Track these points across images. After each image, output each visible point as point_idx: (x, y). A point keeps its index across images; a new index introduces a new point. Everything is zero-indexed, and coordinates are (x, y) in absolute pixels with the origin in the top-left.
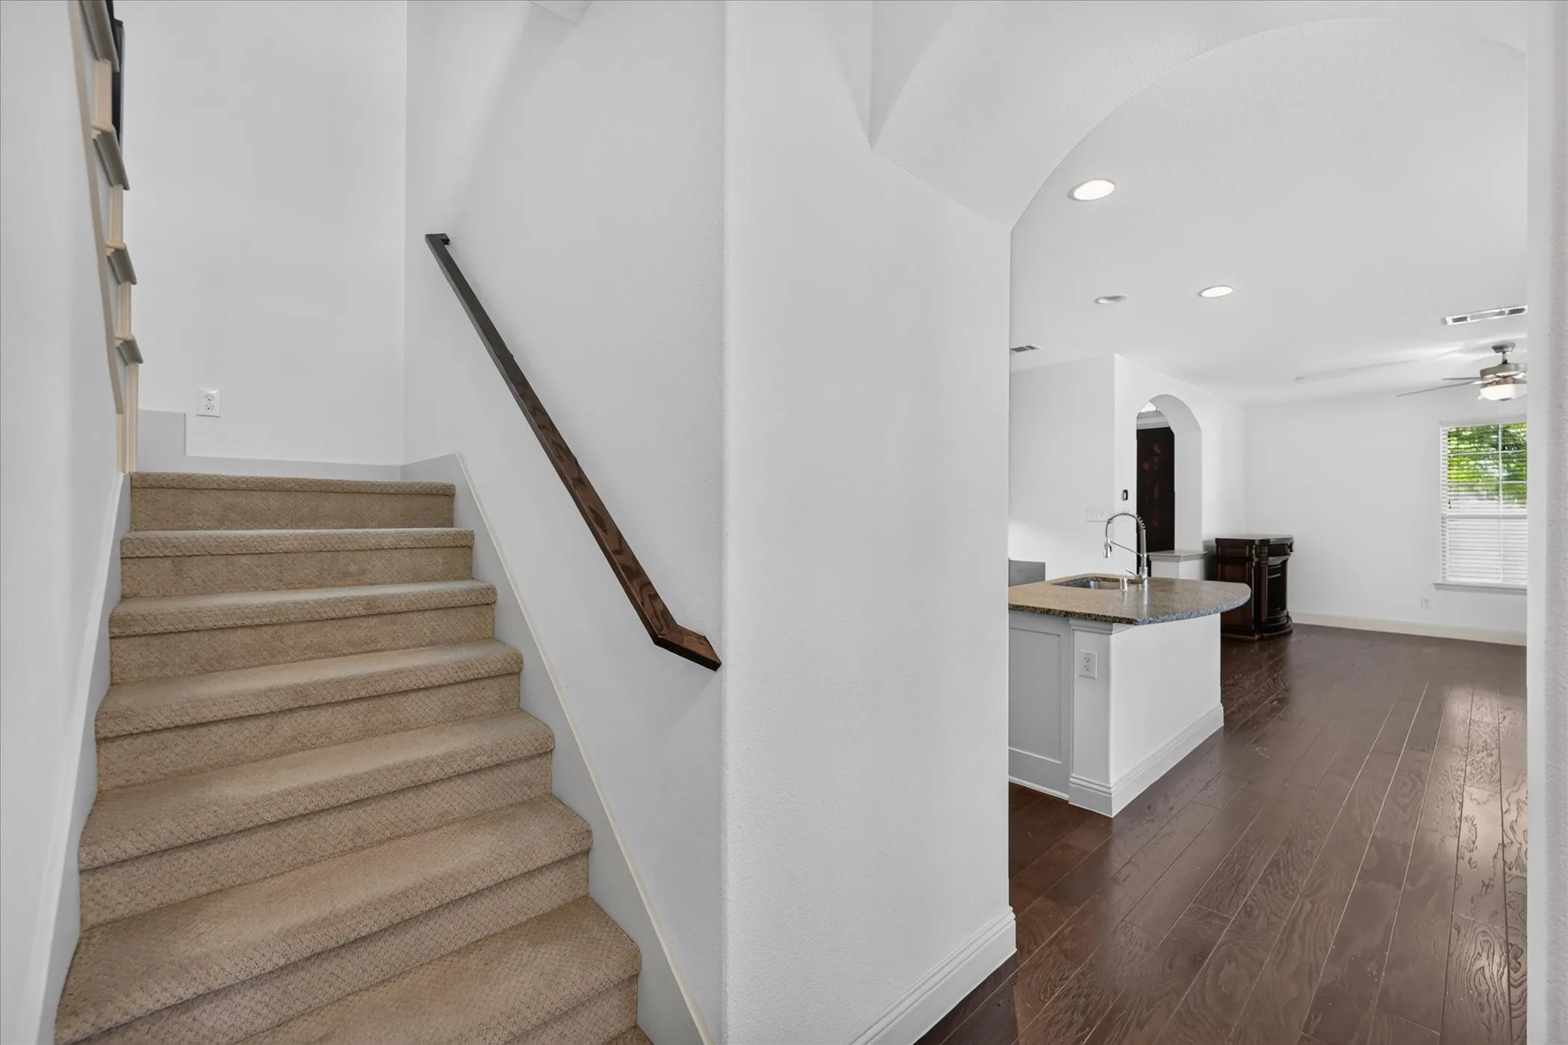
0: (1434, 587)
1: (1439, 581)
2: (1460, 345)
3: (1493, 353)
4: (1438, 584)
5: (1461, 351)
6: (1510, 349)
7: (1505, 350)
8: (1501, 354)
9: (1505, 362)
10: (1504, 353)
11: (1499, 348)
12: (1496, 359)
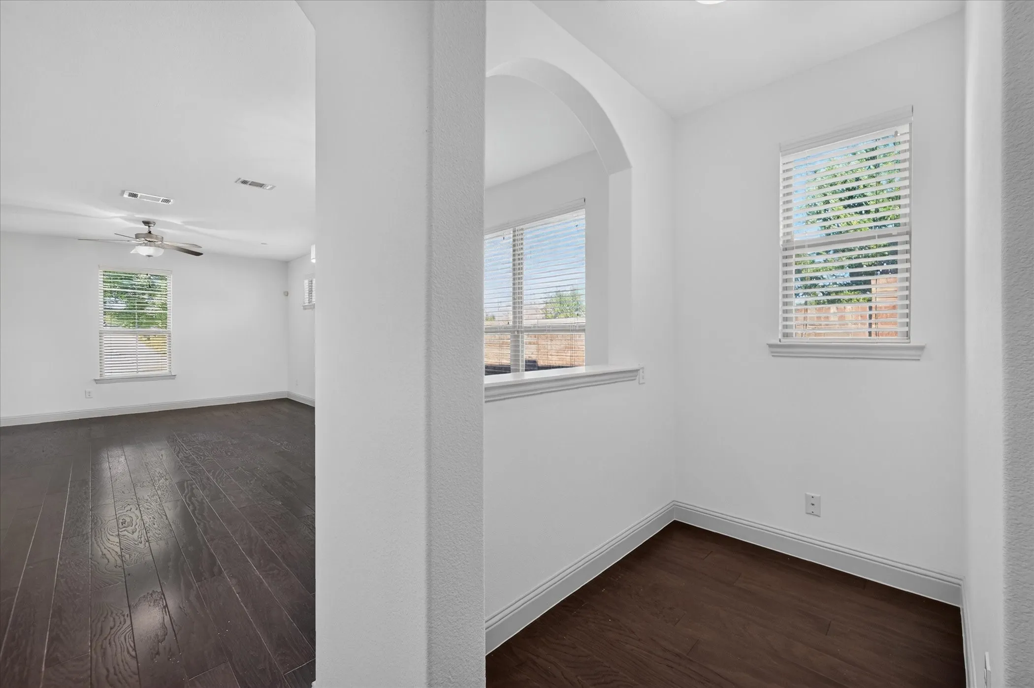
0: (94, 382)
1: (98, 378)
2: (124, 214)
3: (143, 226)
4: (97, 380)
5: (121, 217)
6: (152, 225)
7: (150, 225)
8: (147, 227)
9: (150, 232)
10: (149, 226)
11: (146, 223)
12: (145, 229)
